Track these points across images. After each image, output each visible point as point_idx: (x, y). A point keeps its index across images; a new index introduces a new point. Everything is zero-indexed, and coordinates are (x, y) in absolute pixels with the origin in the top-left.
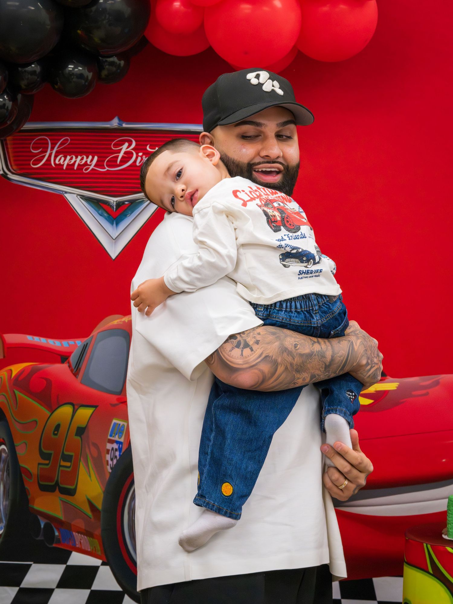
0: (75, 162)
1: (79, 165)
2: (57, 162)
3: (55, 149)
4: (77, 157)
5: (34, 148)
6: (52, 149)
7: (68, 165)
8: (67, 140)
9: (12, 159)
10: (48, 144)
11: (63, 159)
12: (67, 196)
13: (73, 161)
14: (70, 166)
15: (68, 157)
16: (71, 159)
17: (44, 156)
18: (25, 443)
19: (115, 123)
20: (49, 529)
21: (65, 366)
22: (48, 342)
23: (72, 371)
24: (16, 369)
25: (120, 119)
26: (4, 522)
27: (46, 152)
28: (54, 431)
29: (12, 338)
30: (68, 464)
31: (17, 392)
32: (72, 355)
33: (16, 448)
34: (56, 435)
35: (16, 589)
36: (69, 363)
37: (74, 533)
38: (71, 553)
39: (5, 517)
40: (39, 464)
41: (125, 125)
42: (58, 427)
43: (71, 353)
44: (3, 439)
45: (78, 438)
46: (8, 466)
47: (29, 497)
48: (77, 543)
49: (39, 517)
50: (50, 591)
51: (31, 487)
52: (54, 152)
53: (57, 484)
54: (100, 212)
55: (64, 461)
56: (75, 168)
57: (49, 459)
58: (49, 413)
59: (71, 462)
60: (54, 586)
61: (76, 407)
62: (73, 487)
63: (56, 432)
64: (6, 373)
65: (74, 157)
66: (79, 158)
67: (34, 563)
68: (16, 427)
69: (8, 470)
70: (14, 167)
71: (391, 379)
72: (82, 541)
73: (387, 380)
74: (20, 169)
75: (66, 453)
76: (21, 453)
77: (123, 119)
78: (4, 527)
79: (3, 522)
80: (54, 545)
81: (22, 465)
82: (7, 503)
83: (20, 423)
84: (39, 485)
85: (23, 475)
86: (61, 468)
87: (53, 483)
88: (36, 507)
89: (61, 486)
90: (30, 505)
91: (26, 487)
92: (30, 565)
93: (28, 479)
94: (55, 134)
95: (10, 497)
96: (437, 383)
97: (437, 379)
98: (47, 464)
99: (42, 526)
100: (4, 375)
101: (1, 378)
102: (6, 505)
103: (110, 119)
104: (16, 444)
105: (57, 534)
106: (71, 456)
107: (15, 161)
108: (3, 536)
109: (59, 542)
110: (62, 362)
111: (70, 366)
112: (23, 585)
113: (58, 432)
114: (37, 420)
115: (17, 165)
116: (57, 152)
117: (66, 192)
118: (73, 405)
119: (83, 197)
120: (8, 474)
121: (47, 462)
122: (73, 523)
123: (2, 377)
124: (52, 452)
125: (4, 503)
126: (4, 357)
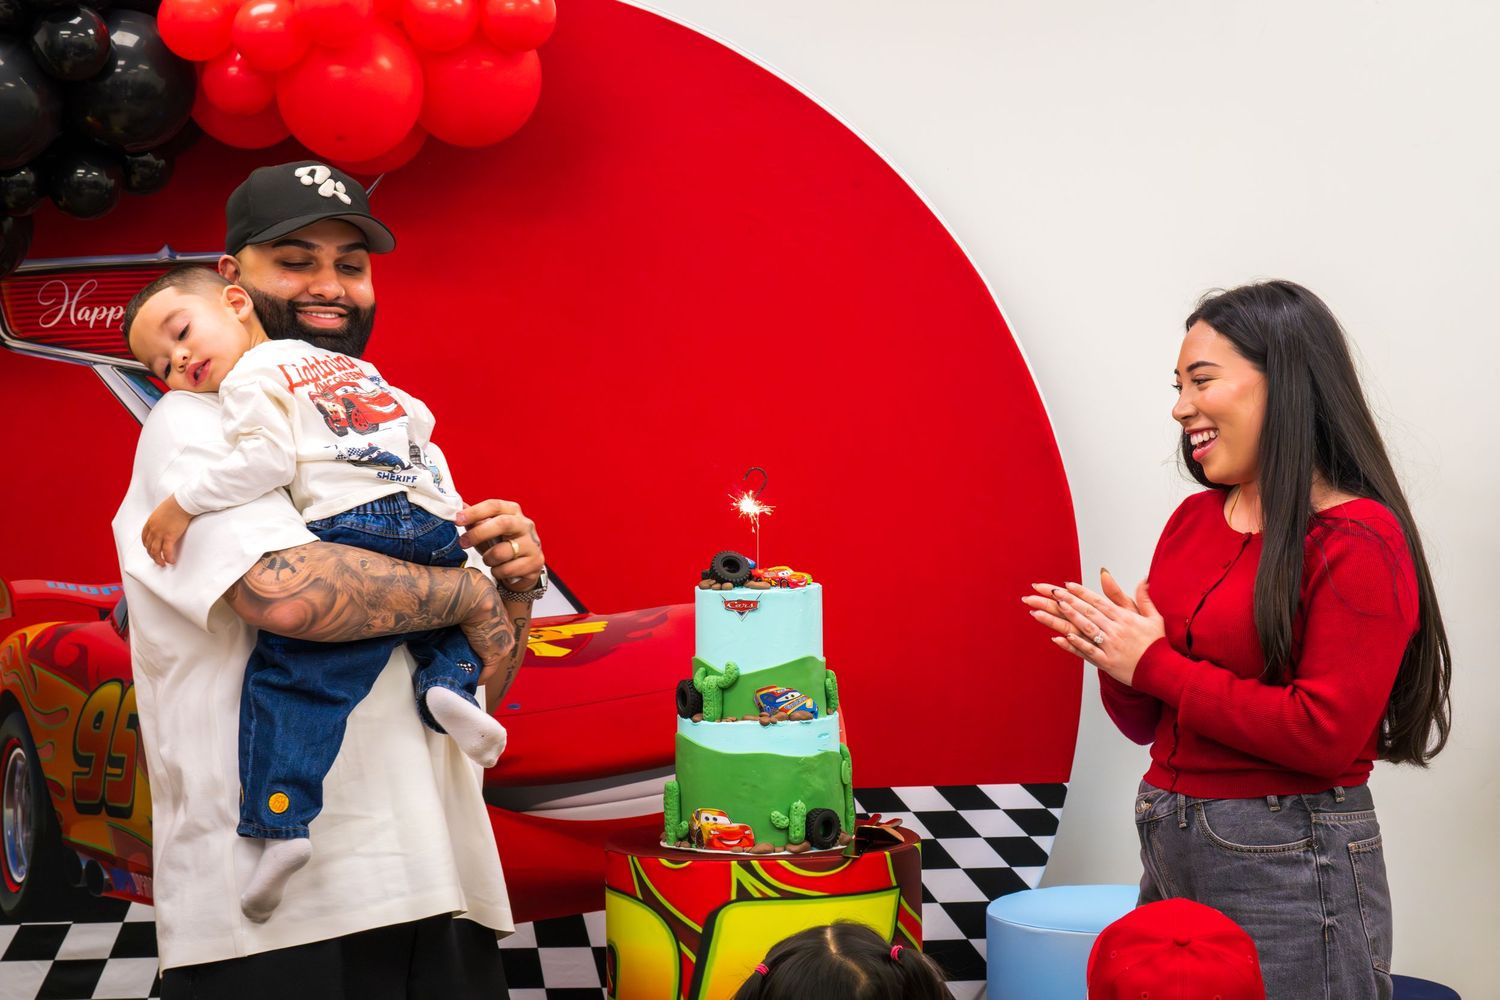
0: (107, 316)
1: (113, 320)
2: (79, 318)
3: (76, 299)
4: (109, 309)
5: (44, 299)
6: (71, 298)
7: (96, 321)
8: (93, 284)
9: (10, 316)
10: (64, 291)
11: (88, 312)
12: (97, 368)
13: (103, 316)
14: (100, 323)
15: (96, 310)
16: (101, 312)
17: (60, 310)
18: (51, 743)
19: (164, 255)
20: (94, 871)
21: (107, 624)
22: (78, 590)
23: (117, 630)
24: (32, 632)
25: (171, 249)
26: (26, 863)
27: (62, 303)
28: (96, 722)
29: (23, 586)
30: (118, 771)
31: (35, 667)
32: (118, 605)
33: (39, 751)
34: (98, 728)
35: (49, 964)
36: (112, 619)
37: (133, 874)
38: (129, 904)
39: (27, 856)
40: (74, 774)
41: (179, 258)
42: (100, 716)
43: (115, 603)
44: (18, 739)
45: (133, 731)
46: (27, 780)
47: (62, 824)
48: (138, 889)
49: (78, 853)
50: (99, 965)
51: (64, 808)
52: (74, 303)
53: (103, 799)
54: (148, 390)
55: (112, 766)
56: (108, 325)
57: (89, 766)
58: (85, 696)
59: (122, 768)
60: (106, 955)
61: (125, 684)
62: (127, 805)
63: (97, 725)
64: (17, 640)
65: (105, 309)
66: (113, 310)
67: (75, 922)
68: (36, 720)
69: (27, 784)
70: (15, 329)
71: (595, 616)
72: (145, 885)
73: (588, 619)
74: (24, 332)
75: (114, 754)
76: (45, 758)
77: (174, 249)
78: (27, 870)
79: (23, 864)
80: (103, 894)
81: (49, 776)
82: (29, 834)
83: (41, 713)
84: (75, 803)
85: (51, 792)
86: (108, 778)
87: (97, 802)
88: (73, 838)
89: (110, 804)
90: (64, 836)
91: (56, 809)
92: (70, 925)
93: (58, 797)
94: (75, 275)
95: (33, 826)
96: (664, 618)
97: (660, 613)
98: (87, 773)
99: (84, 867)
100: (14, 642)
101: (10, 647)
102: (27, 838)
103: (156, 250)
104: (37, 745)
105: (106, 877)
106: (124, 758)
107: (14, 319)
108: (24, 884)
109: (110, 888)
110: (102, 619)
111: (114, 624)
112: (59, 957)
113: (100, 723)
114: (68, 707)
115: (17, 325)
116: (78, 303)
117: (95, 363)
118: (122, 682)
119: (121, 369)
120: (28, 791)
121: (87, 770)
122: (131, 859)
123: (12, 645)
124: (94, 754)
125: (24, 835)
126: (13, 615)
